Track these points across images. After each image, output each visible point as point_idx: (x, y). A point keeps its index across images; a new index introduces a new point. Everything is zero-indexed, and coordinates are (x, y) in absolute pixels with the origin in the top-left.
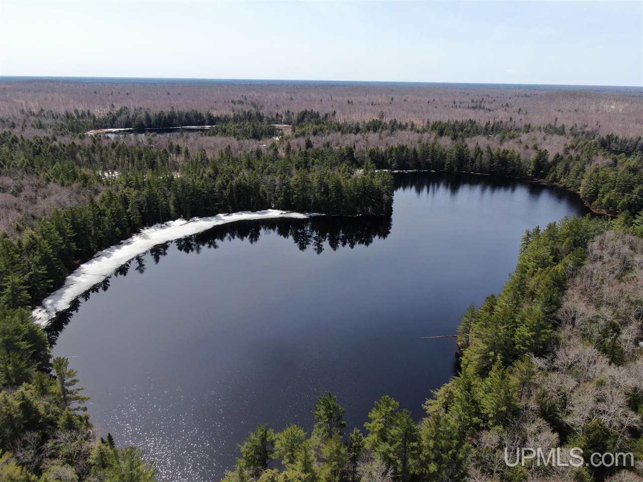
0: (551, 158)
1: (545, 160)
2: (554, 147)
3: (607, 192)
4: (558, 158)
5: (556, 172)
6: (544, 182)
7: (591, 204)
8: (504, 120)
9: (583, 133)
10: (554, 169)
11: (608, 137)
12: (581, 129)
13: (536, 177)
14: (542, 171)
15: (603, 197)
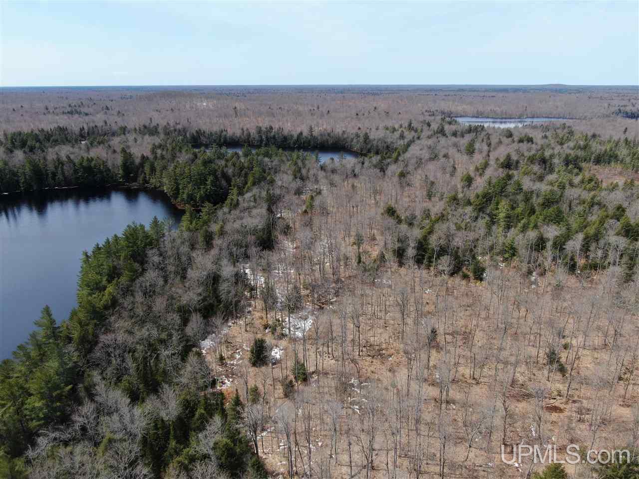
5: (145, 174)
6: (135, 185)
9: (175, 130)
12: (174, 127)
14: (132, 175)
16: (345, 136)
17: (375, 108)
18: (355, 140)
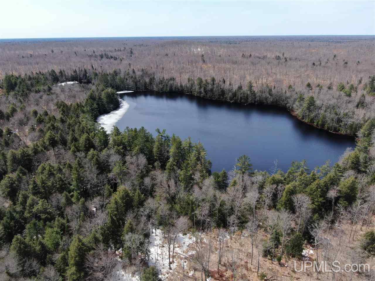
16: (288, 94)
17: (335, 56)
18: (297, 103)
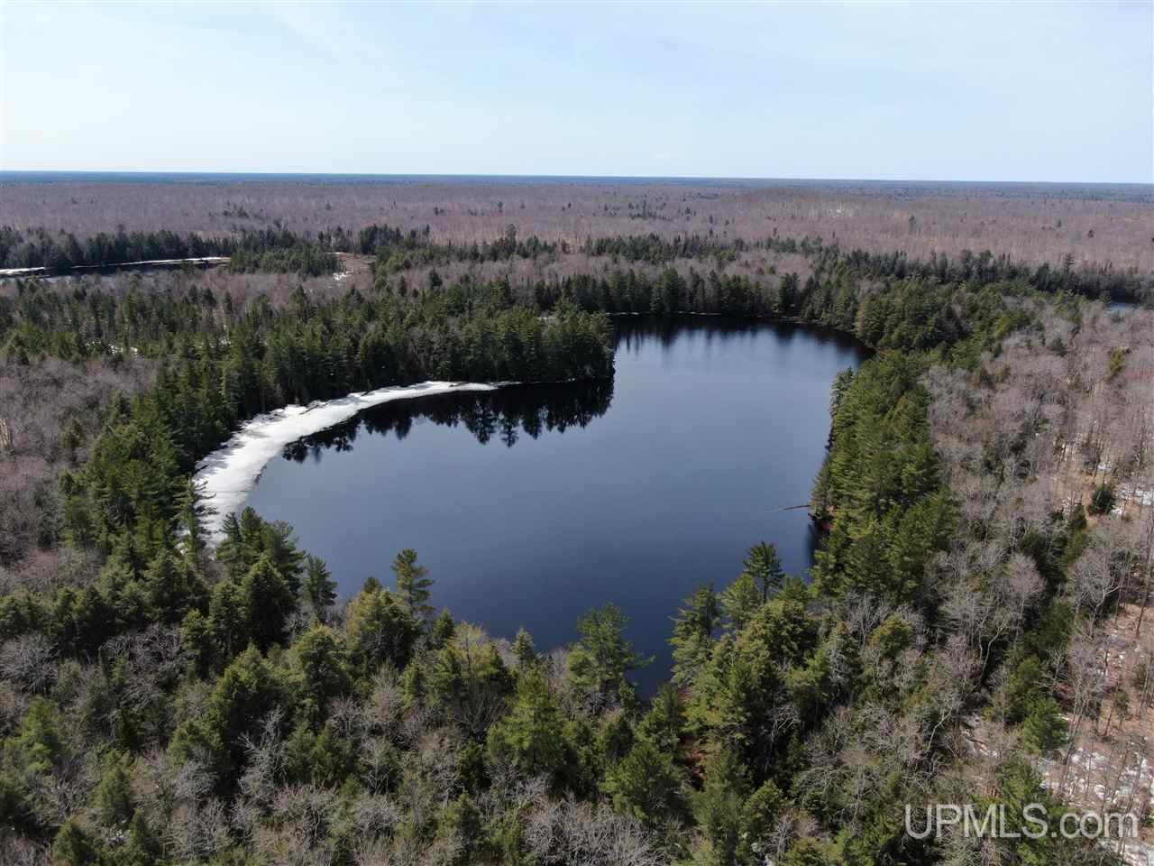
0: (802, 286)
1: (795, 289)
2: (800, 268)
3: (896, 326)
4: (812, 285)
7: (875, 343)
8: (702, 235)
10: (809, 302)
11: (855, 254)
13: (785, 314)
15: (891, 332)
